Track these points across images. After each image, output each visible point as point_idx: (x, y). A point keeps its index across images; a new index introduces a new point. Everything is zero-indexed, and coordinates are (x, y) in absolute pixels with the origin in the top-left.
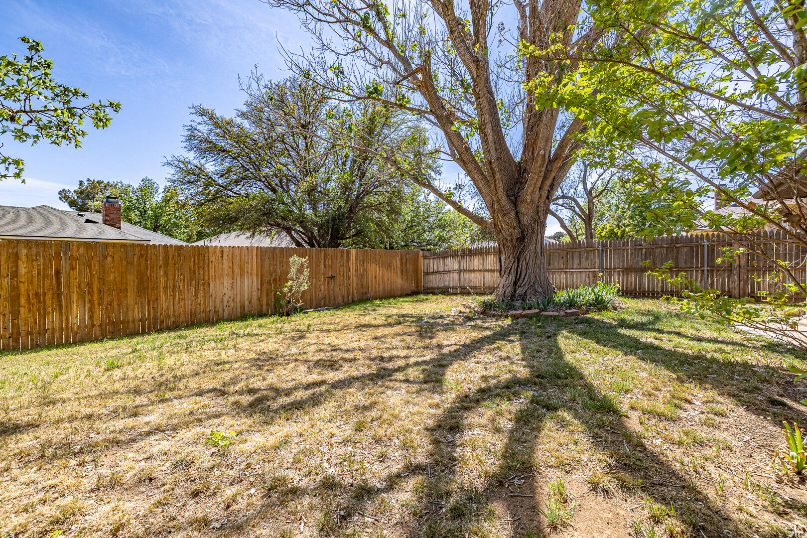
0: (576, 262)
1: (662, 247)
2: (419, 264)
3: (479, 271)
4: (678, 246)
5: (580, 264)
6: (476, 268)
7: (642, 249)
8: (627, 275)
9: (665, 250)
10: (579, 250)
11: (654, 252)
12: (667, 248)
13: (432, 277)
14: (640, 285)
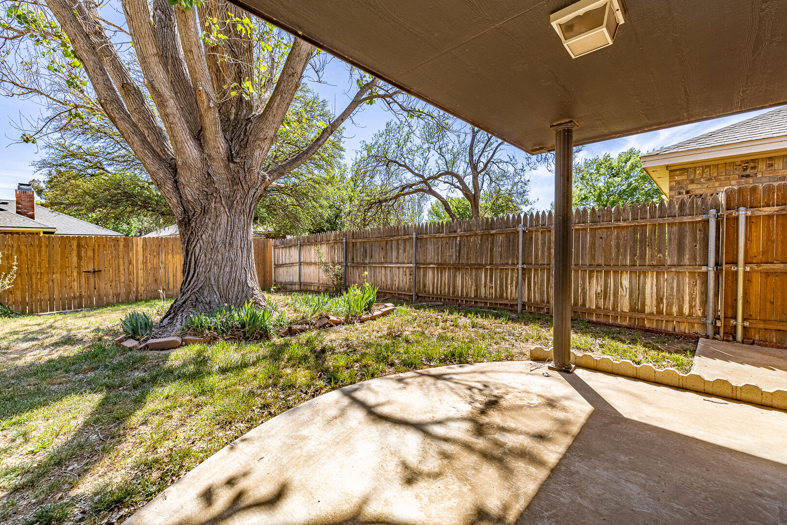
0: (394, 254)
1: (476, 235)
2: (268, 255)
3: (315, 264)
4: (493, 232)
5: (397, 258)
6: (313, 261)
7: (456, 237)
8: (441, 273)
9: (480, 237)
10: (396, 238)
11: (469, 242)
12: (482, 236)
13: (281, 270)
14: (454, 288)
